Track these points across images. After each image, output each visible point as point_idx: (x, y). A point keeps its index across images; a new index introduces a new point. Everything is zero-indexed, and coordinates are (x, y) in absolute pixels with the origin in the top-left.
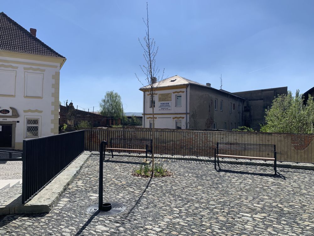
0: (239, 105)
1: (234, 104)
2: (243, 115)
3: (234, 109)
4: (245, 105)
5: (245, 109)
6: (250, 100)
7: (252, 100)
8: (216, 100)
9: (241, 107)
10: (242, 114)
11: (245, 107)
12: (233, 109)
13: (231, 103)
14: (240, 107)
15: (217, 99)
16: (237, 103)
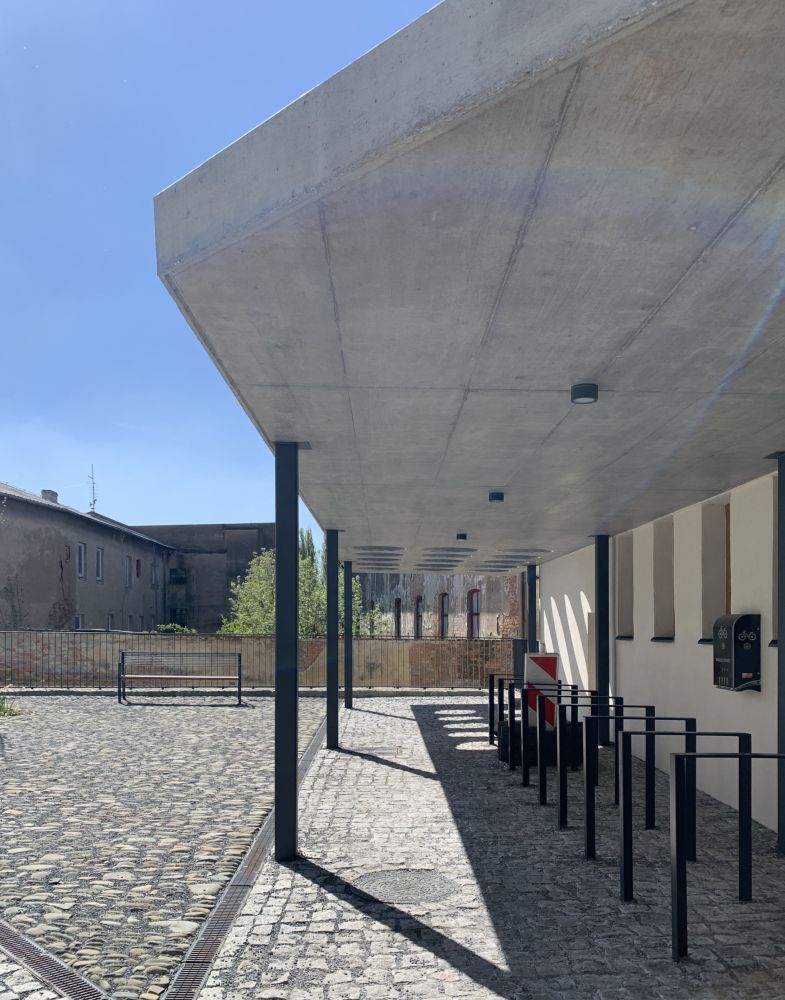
0: (154, 566)
1: (138, 561)
2: (165, 595)
3: (138, 575)
4: (173, 563)
5: (173, 576)
6: (186, 552)
7: (195, 552)
8: (80, 548)
9: (159, 571)
10: (164, 589)
11: (173, 571)
12: (134, 576)
13: (130, 557)
14: (157, 569)
15: (85, 545)
16: (148, 559)
